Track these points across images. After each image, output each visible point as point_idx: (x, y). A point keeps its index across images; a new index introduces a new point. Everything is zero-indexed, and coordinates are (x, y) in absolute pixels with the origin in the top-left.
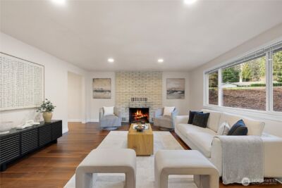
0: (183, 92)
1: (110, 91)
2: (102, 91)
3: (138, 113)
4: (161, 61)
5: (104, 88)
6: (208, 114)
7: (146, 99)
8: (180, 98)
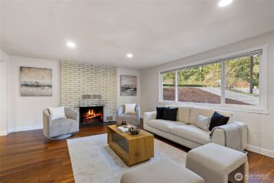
0: (135, 89)
1: (50, 86)
2: (38, 86)
3: (89, 113)
4: (130, 56)
5: (41, 82)
6: (177, 109)
7: (99, 97)
8: (132, 95)
